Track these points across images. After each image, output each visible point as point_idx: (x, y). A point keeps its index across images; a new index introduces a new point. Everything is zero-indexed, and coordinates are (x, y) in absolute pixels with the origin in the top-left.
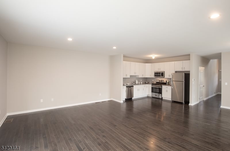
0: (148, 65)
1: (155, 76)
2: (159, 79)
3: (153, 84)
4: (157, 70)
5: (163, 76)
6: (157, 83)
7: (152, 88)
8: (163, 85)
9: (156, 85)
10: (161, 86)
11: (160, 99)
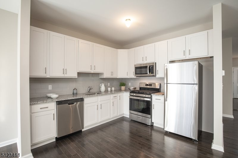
0: (122, 53)
1: (136, 74)
2: (145, 81)
3: (132, 92)
4: (141, 62)
5: (153, 73)
6: (141, 88)
7: (131, 99)
8: (153, 93)
9: (139, 93)
10: (149, 96)
11: (149, 125)
